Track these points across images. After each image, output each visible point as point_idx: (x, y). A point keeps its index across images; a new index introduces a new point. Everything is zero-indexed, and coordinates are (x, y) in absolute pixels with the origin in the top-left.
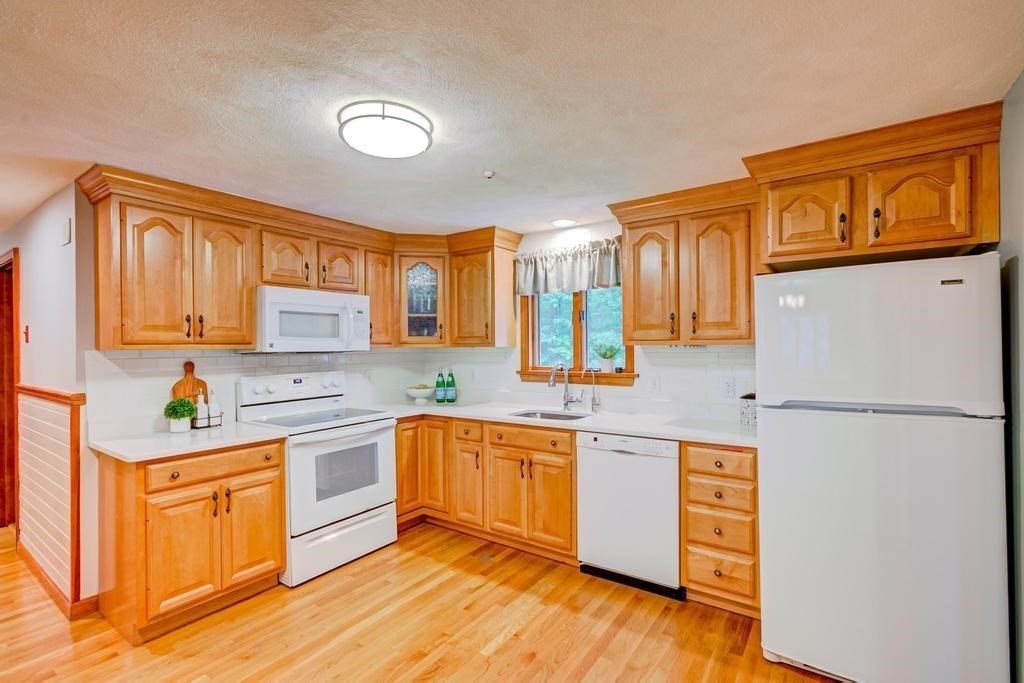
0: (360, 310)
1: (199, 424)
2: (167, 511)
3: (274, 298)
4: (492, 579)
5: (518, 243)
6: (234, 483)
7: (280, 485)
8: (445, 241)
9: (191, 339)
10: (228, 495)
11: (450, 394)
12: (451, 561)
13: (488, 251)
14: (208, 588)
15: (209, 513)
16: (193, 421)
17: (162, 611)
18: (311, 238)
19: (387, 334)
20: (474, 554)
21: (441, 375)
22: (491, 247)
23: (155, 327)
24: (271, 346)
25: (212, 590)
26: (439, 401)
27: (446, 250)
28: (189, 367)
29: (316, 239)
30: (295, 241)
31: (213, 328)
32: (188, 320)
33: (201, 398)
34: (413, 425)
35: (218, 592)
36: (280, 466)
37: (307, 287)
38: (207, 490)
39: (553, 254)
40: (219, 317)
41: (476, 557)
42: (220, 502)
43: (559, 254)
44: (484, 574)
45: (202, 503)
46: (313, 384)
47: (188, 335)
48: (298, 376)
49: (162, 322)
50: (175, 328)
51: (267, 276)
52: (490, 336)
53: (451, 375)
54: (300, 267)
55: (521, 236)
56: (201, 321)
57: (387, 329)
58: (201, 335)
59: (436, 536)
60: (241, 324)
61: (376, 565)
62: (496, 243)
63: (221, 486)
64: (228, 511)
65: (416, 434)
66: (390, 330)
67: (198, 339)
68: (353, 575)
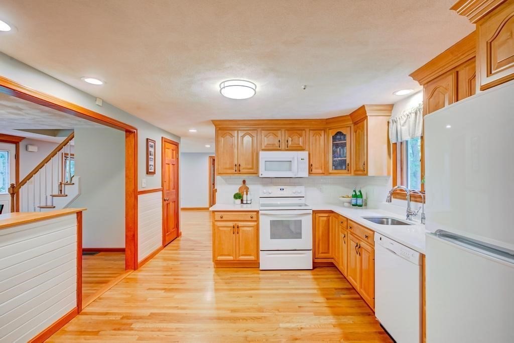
0: (303, 158)
1: (245, 202)
2: (220, 228)
3: (264, 156)
4: (327, 303)
5: (391, 110)
6: (240, 224)
7: (257, 228)
8: (349, 117)
9: (237, 172)
10: (238, 227)
11: (359, 201)
12: (322, 287)
13: (364, 120)
14: (231, 258)
15: (232, 232)
16: (242, 201)
17: (218, 259)
18: (282, 129)
19: (322, 169)
20: (336, 289)
21: (355, 191)
22: (366, 117)
23: (226, 169)
24: (262, 175)
25: (232, 259)
26: (353, 205)
27: (351, 122)
28: (244, 182)
29: (284, 129)
30: (274, 132)
31: (244, 169)
32: (236, 166)
33: (245, 193)
34: (327, 215)
35: (235, 261)
36: (257, 221)
37: (280, 150)
38: (231, 224)
39: (405, 114)
40: (246, 164)
41: (336, 291)
42: (236, 229)
43: (408, 113)
44: (328, 299)
45: (230, 228)
46: (289, 191)
47: (236, 171)
48: (282, 187)
49: (228, 167)
50: (232, 168)
51: (263, 148)
52: (365, 169)
53: (360, 192)
54: (276, 143)
55: (392, 106)
56: (240, 166)
57: (321, 167)
58: (240, 171)
59: (332, 274)
60: (253, 166)
61: (293, 275)
62: (368, 114)
63: (236, 224)
64: (238, 233)
65: (329, 220)
66: (323, 167)
67: (239, 172)
68: (281, 275)
